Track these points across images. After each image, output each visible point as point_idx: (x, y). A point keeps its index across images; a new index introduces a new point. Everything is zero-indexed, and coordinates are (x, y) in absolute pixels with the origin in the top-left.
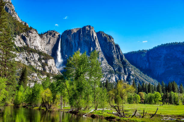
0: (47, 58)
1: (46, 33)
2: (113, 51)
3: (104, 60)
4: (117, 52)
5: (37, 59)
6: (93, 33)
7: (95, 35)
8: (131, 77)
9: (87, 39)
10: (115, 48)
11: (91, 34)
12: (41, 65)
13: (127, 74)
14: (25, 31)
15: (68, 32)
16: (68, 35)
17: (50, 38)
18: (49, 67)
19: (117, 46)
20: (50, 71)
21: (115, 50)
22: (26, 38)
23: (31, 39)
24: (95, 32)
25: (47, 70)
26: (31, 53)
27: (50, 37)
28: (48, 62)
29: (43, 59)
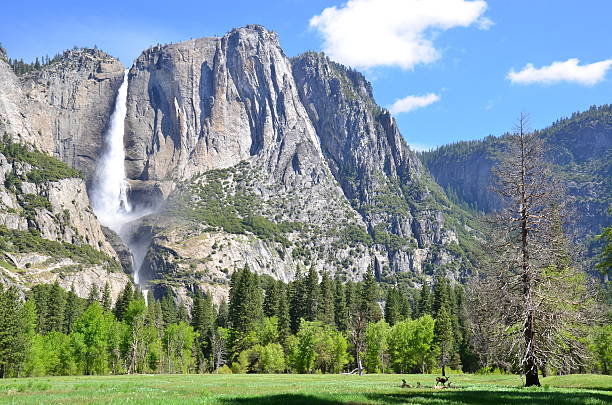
0: (47, 172)
1: (58, 59)
2: (364, 141)
6: (272, 59)
7: (283, 68)
10: (372, 129)
11: (267, 67)
12: (17, 207)
13: (427, 242)
15: (159, 57)
18: (57, 216)
19: (383, 118)
20: (63, 231)
21: (374, 137)
24: (283, 55)
25: (45, 230)
27: (78, 78)
28: (53, 192)
29: (31, 178)
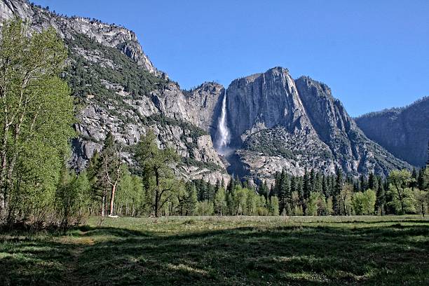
0: (196, 134)
1: (199, 88)
2: (329, 114)
3: (312, 132)
4: (337, 115)
5: (178, 136)
6: (286, 80)
7: (291, 84)
8: (368, 164)
9: (276, 94)
10: (332, 108)
11: (284, 84)
12: (185, 148)
13: (359, 157)
14: (157, 87)
15: (239, 83)
16: (239, 87)
17: (207, 96)
18: (201, 151)
19: (337, 103)
20: (203, 157)
21: (333, 111)
22: (159, 99)
23: (168, 101)
24: (291, 79)
25: (197, 157)
26: (167, 126)
27: (207, 94)
28: (199, 141)
29: (190, 136)
